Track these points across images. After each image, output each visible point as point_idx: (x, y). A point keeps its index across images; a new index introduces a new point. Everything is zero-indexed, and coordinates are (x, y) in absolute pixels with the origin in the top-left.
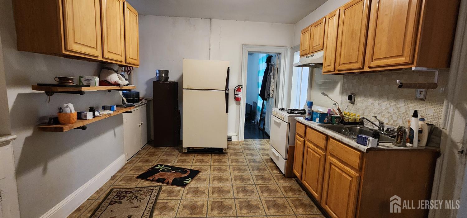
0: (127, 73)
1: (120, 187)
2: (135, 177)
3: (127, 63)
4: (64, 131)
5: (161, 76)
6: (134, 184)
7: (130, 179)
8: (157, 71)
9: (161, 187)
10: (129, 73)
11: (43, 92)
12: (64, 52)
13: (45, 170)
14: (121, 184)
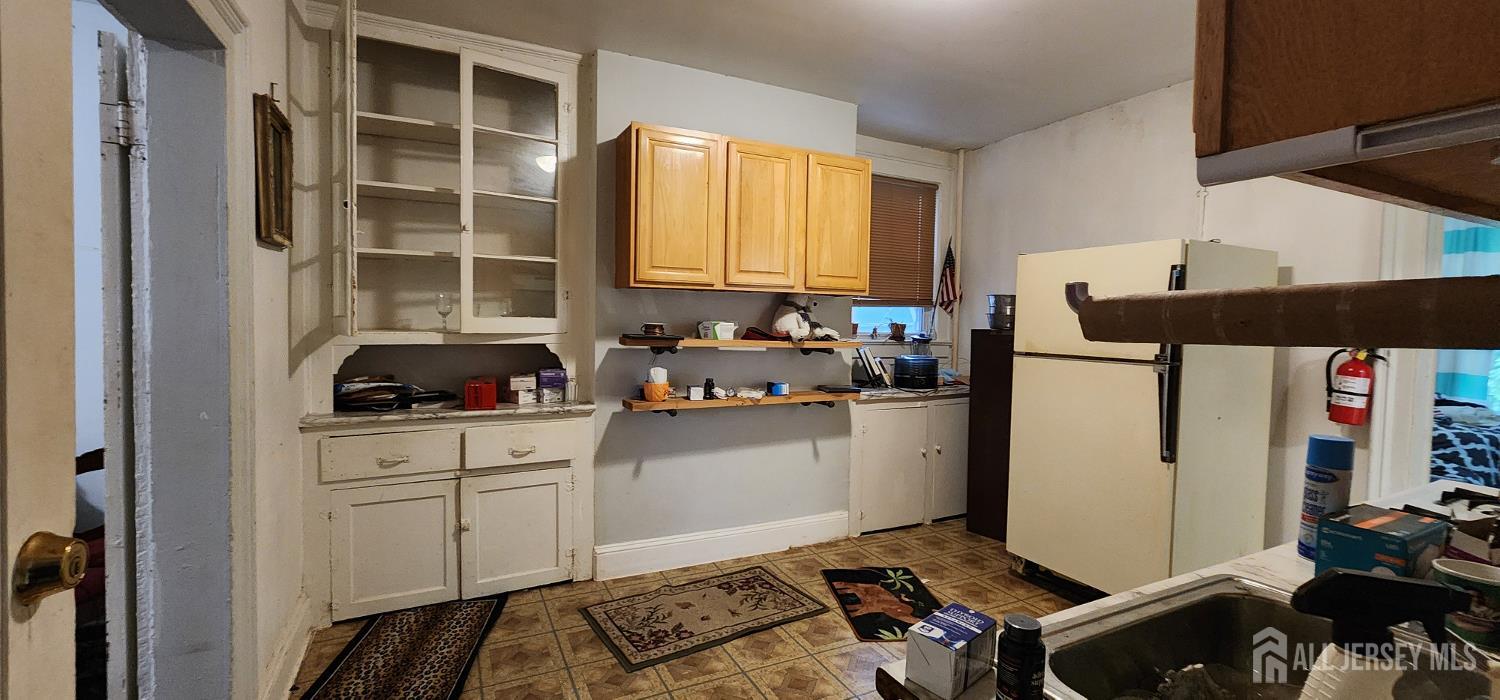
0: (945, 309)
1: (777, 572)
2: (820, 569)
3: (811, 289)
4: (634, 410)
5: (1001, 313)
6: (802, 581)
7: (806, 568)
8: (992, 300)
9: (825, 609)
10: (949, 310)
11: (646, 347)
12: (632, 284)
13: (637, 471)
14: (785, 570)
